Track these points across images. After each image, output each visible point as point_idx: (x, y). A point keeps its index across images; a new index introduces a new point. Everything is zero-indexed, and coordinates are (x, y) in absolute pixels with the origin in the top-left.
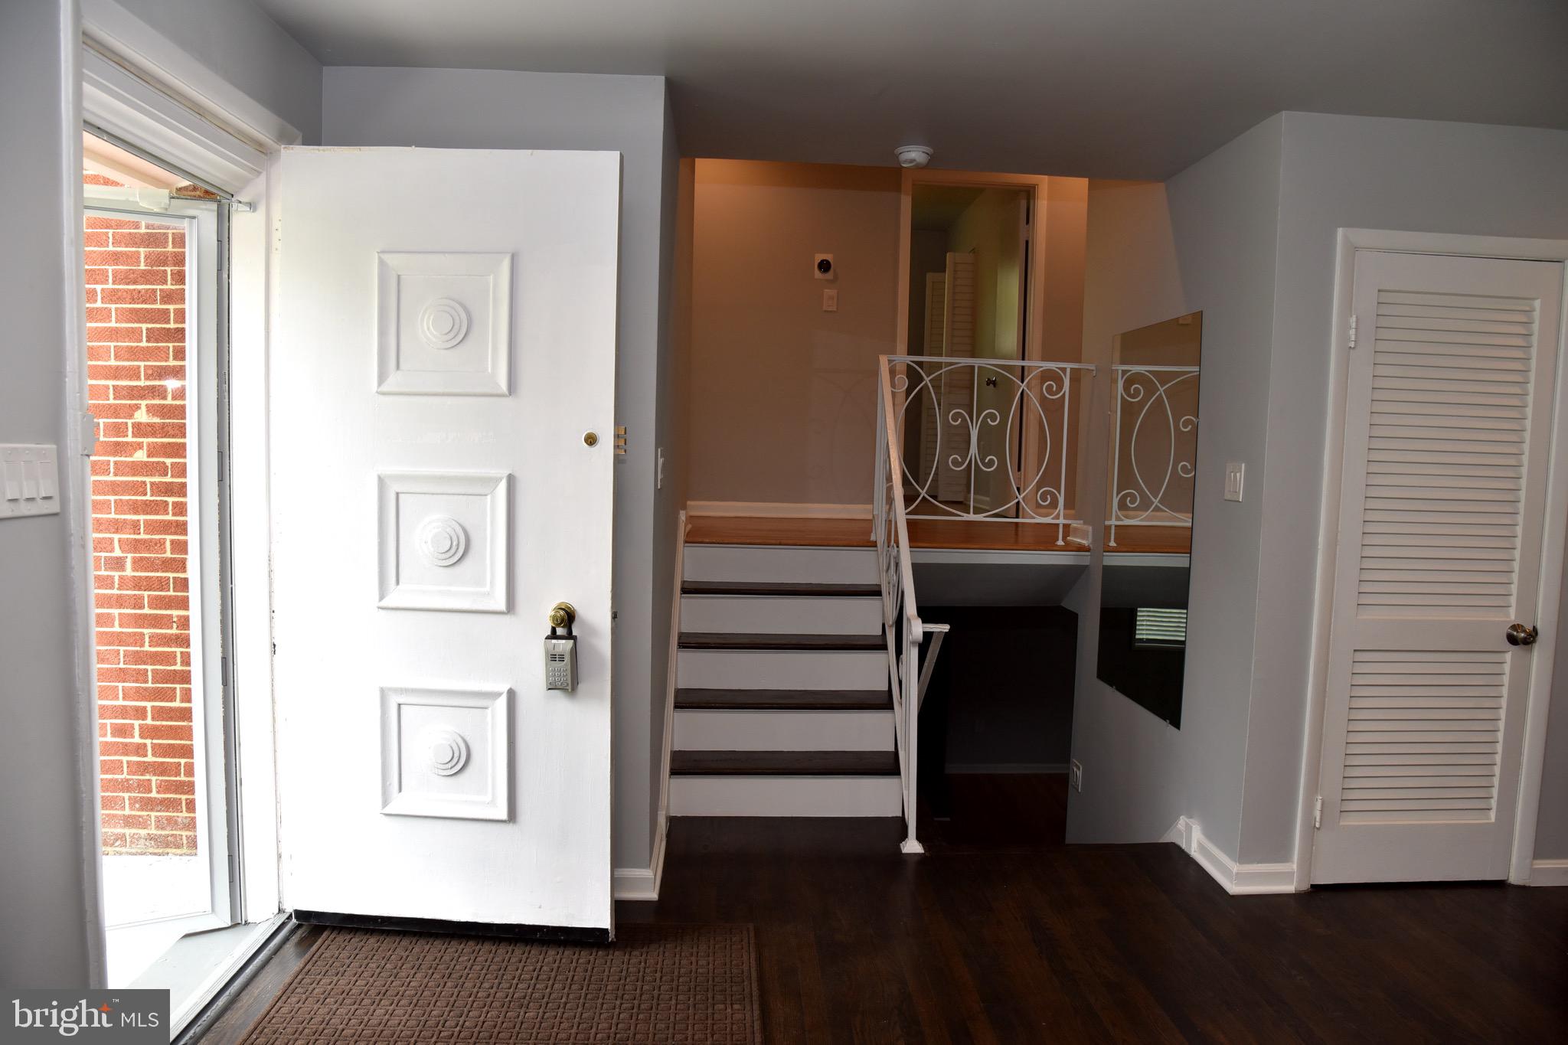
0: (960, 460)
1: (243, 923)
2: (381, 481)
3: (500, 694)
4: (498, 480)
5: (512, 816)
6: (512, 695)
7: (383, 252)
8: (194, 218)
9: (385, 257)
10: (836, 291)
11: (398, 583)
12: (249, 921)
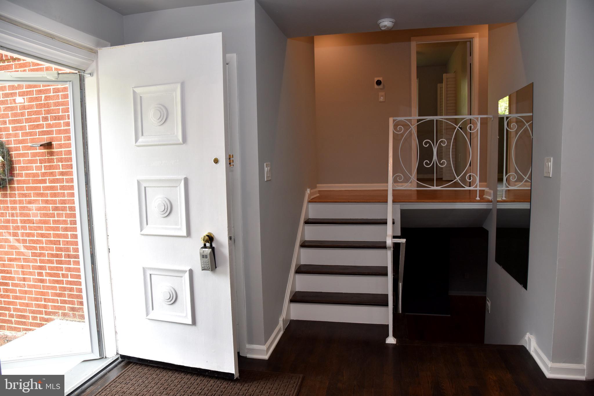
0: (429, 162)
1: (104, 357)
2: (139, 182)
3: (186, 271)
4: (181, 180)
5: (194, 323)
6: (191, 272)
7: (135, 87)
8: (70, 81)
9: (135, 89)
10: (384, 93)
11: (147, 224)
12: (107, 357)
